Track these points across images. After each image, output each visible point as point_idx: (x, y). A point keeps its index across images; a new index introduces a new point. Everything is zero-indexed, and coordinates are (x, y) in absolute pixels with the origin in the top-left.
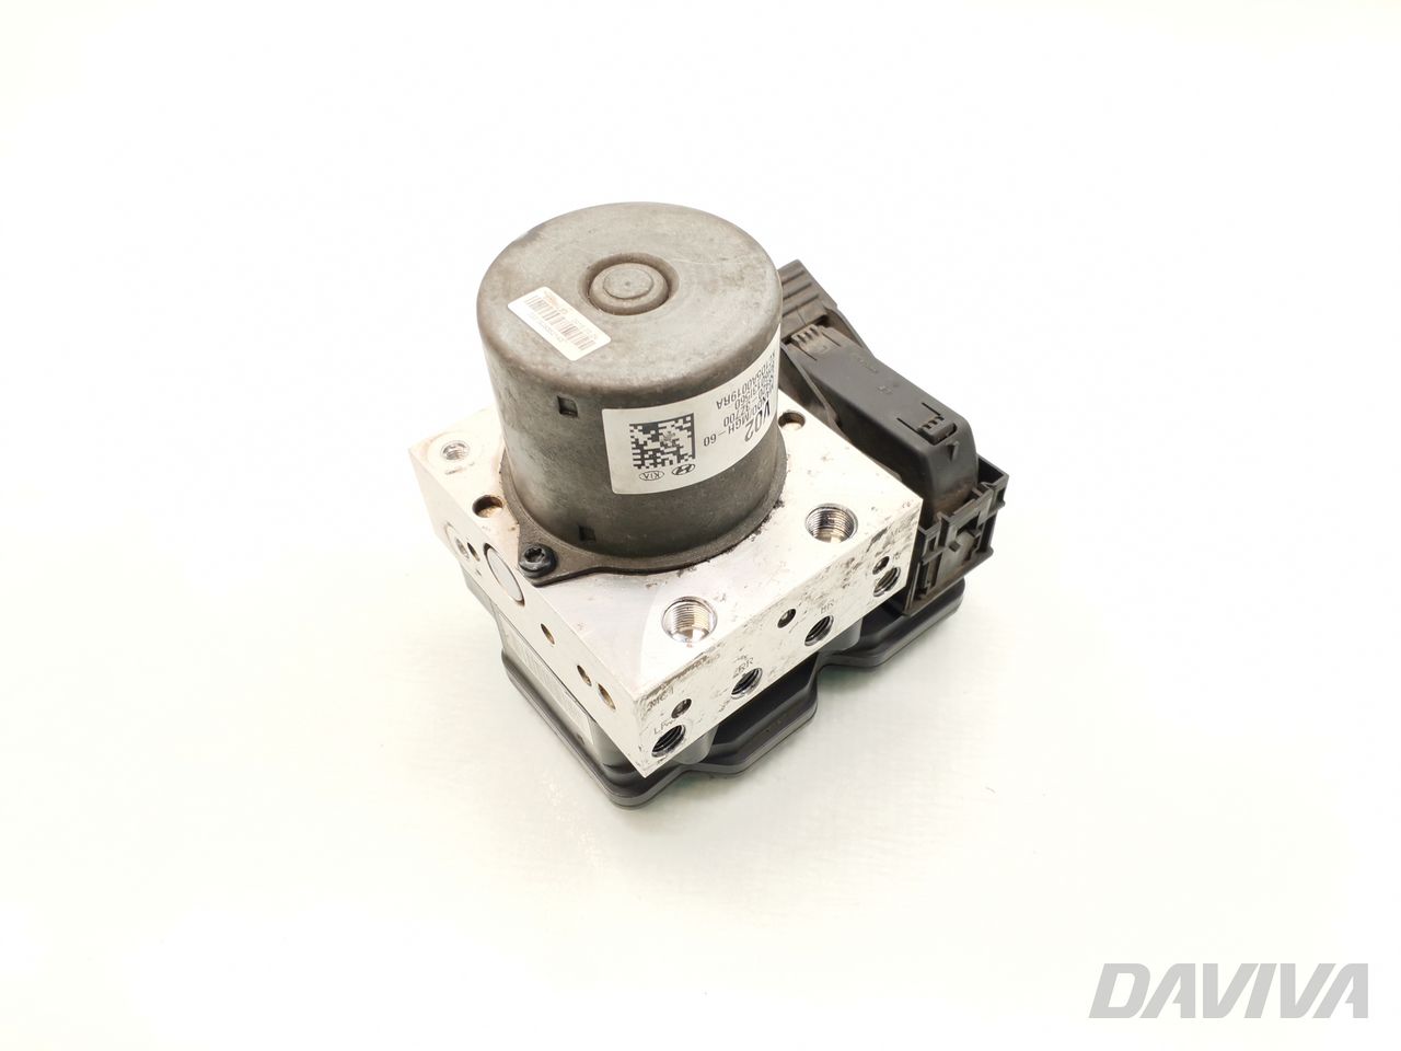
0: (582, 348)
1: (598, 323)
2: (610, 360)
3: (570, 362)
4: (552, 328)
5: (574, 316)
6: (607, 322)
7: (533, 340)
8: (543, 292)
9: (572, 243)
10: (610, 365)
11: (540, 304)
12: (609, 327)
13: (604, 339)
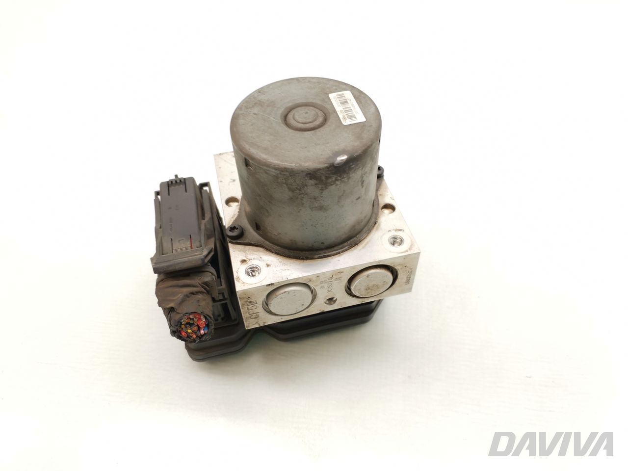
0: (343, 94)
1: (330, 103)
2: (334, 88)
3: (351, 91)
4: (351, 106)
5: (339, 108)
6: (326, 102)
7: (361, 103)
8: (346, 122)
9: (319, 144)
10: (335, 86)
11: (350, 117)
12: (326, 100)
13: (331, 96)
